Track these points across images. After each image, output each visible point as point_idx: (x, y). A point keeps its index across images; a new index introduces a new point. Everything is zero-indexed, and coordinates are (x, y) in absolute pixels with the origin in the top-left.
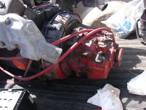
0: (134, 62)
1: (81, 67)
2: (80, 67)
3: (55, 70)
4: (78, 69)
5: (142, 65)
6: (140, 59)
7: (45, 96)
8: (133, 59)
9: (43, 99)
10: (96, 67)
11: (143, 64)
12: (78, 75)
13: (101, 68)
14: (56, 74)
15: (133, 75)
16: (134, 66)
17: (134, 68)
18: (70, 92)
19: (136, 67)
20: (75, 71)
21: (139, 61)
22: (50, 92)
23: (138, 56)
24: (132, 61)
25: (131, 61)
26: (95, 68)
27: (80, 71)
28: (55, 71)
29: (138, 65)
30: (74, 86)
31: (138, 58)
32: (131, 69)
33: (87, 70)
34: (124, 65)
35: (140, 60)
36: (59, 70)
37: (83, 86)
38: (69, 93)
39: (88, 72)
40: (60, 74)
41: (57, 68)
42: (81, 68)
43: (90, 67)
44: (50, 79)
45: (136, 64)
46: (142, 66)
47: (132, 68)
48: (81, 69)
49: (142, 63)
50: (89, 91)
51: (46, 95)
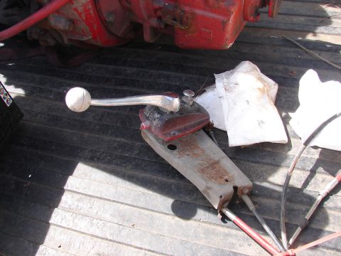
0: (311, 21)
1: (160, 8)
2: (156, 10)
3: (80, 9)
4: (150, 17)
5: (334, 32)
6: (330, 15)
7: (51, 91)
8: (308, 14)
9: (45, 100)
10: (204, 9)
11: (335, 28)
12: (148, 37)
13: (219, 13)
14: (83, 26)
15: (307, 53)
16: (309, 32)
17: (310, 37)
18: (122, 85)
19: (315, 34)
20: (140, 21)
21: (325, 20)
22: (67, 81)
23: (324, 7)
24: (307, 18)
25: (302, 19)
26: (199, 12)
27: (154, 22)
28: (80, 14)
29: (320, 29)
30: (135, 69)
31: (325, 12)
32: (300, 38)
33: (175, 19)
34: (283, 27)
35: (329, 18)
36: (92, 12)
37: (160, 72)
38: (119, 88)
39: (177, 25)
40: (95, 27)
41: (85, 6)
42: (159, 13)
43: (187, 9)
44: (66, 41)
45: (316, 26)
46: (334, 34)
47: (304, 36)
48: (160, 18)
49: (333, 25)
50: (178, 84)
51: (53, 89)
